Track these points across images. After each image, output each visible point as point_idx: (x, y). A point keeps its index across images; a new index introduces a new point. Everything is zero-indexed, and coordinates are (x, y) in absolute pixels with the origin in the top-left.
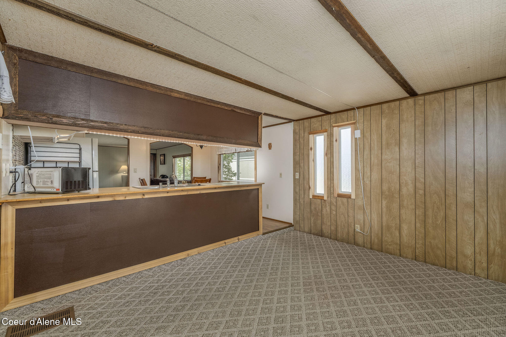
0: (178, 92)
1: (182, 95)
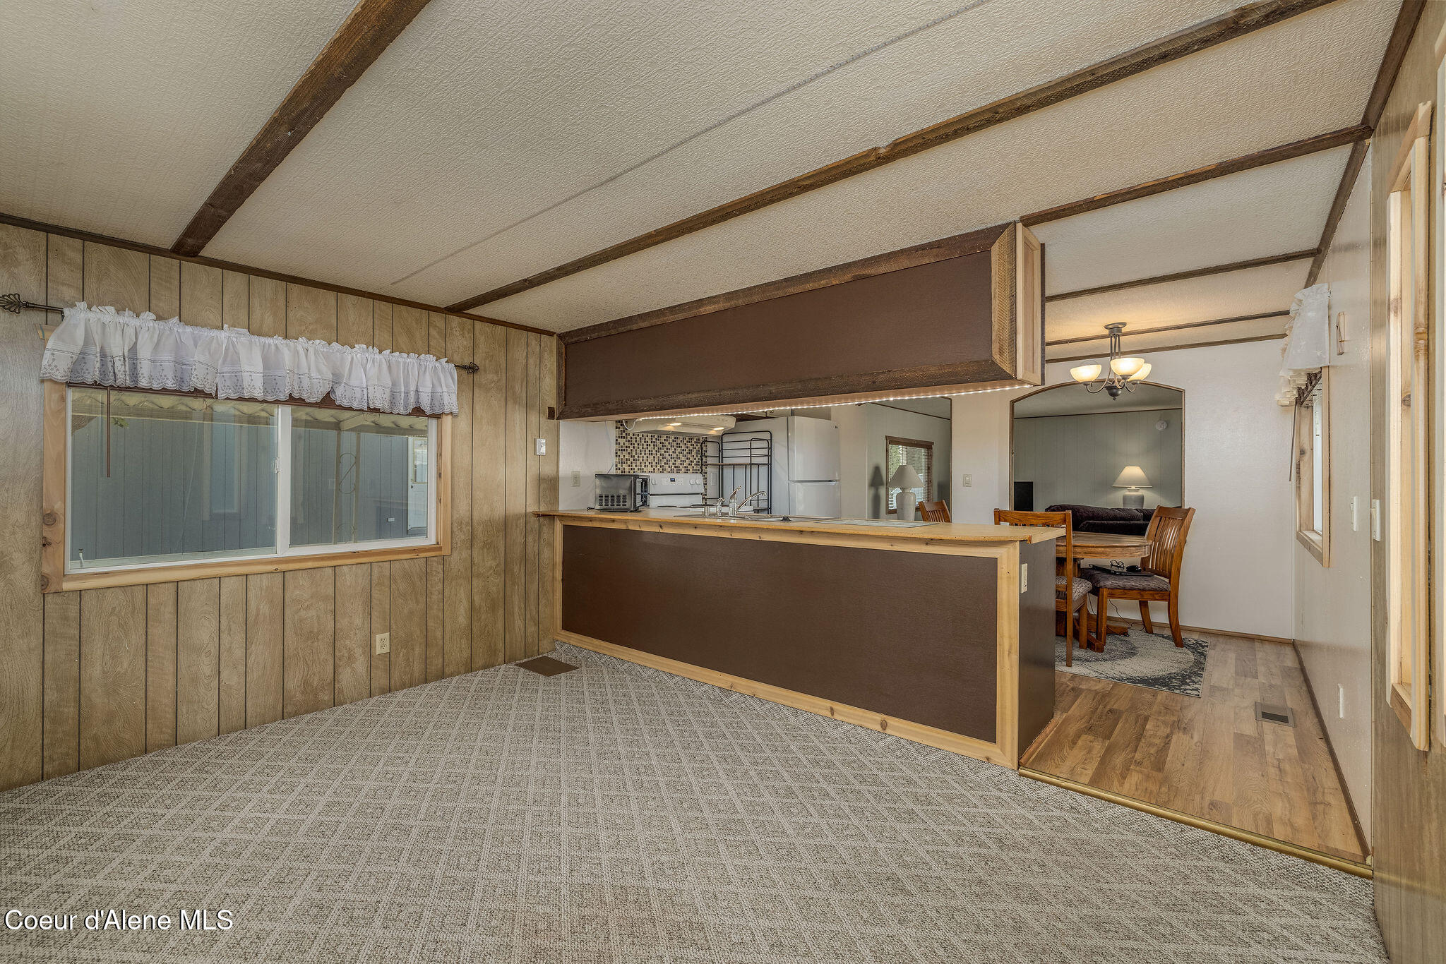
0: (712, 300)
1: (718, 302)
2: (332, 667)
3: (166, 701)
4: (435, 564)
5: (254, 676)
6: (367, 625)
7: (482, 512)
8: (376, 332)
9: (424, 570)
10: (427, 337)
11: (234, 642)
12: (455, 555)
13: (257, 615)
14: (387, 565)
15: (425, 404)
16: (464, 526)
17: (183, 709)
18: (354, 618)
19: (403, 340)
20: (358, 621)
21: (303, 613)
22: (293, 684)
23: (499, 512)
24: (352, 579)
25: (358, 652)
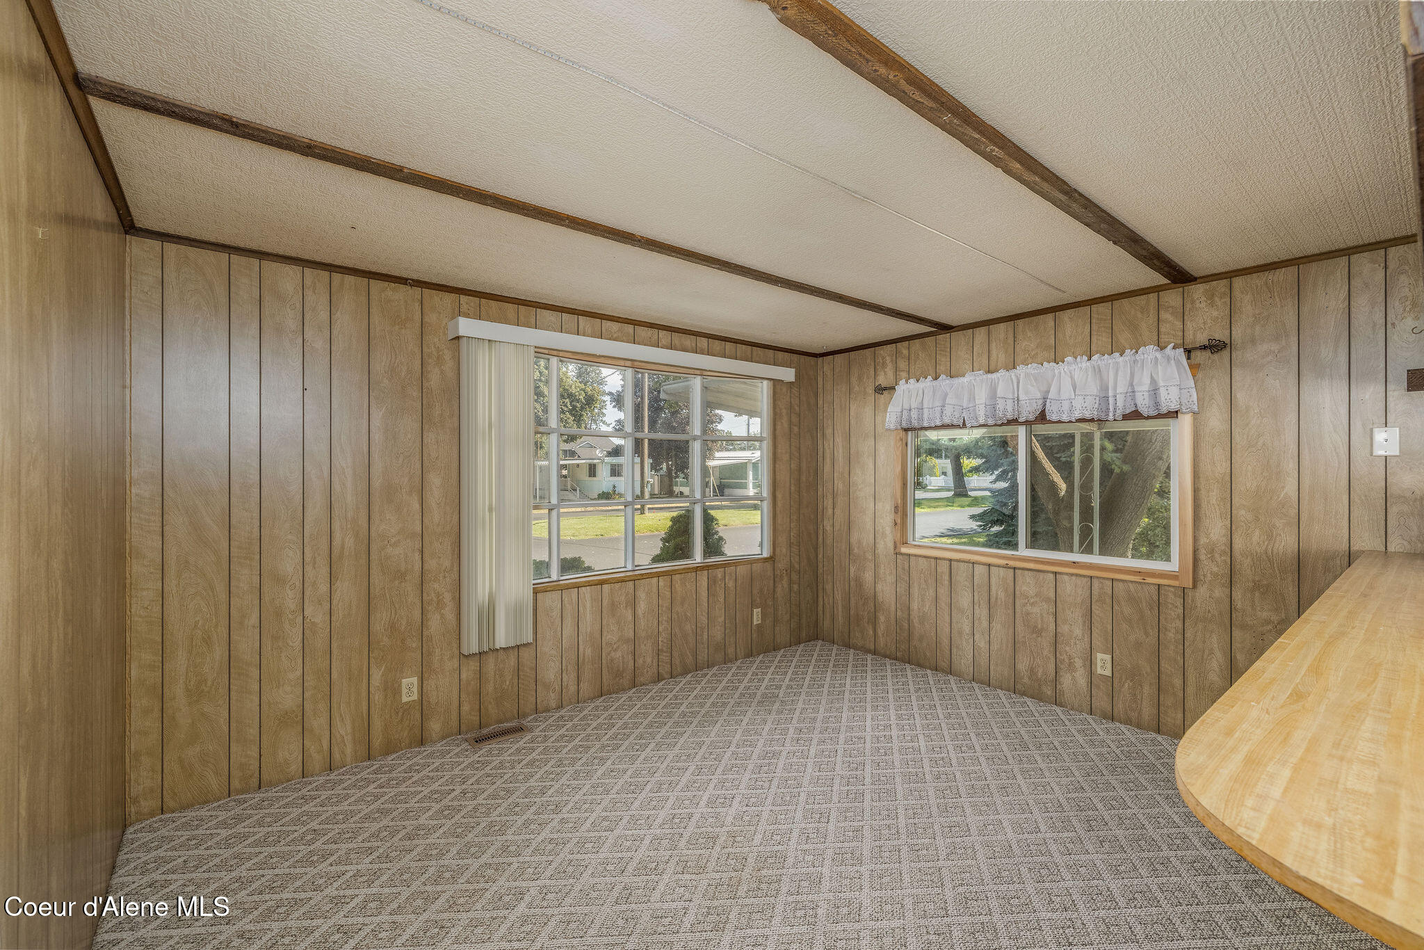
2: (1053, 666)
3: (946, 641)
4: (1171, 596)
5: (995, 647)
6: (1087, 639)
7: (1249, 542)
8: (1094, 339)
9: (1156, 598)
10: (1156, 324)
11: (982, 613)
12: (1202, 591)
13: (997, 599)
14: (1109, 583)
15: (1144, 405)
16: (1217, 555)
17: (954, 650)
18: (1074, 628)
19: (1124, 337)
20: (1078, 632)
21: (1029, 608)
22: (1022, 666)
23: (1286, 543)
24: (1072, 589)
25: (1078, 663)
